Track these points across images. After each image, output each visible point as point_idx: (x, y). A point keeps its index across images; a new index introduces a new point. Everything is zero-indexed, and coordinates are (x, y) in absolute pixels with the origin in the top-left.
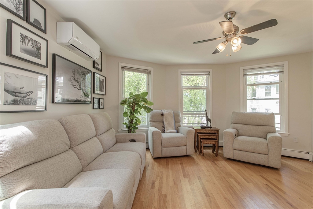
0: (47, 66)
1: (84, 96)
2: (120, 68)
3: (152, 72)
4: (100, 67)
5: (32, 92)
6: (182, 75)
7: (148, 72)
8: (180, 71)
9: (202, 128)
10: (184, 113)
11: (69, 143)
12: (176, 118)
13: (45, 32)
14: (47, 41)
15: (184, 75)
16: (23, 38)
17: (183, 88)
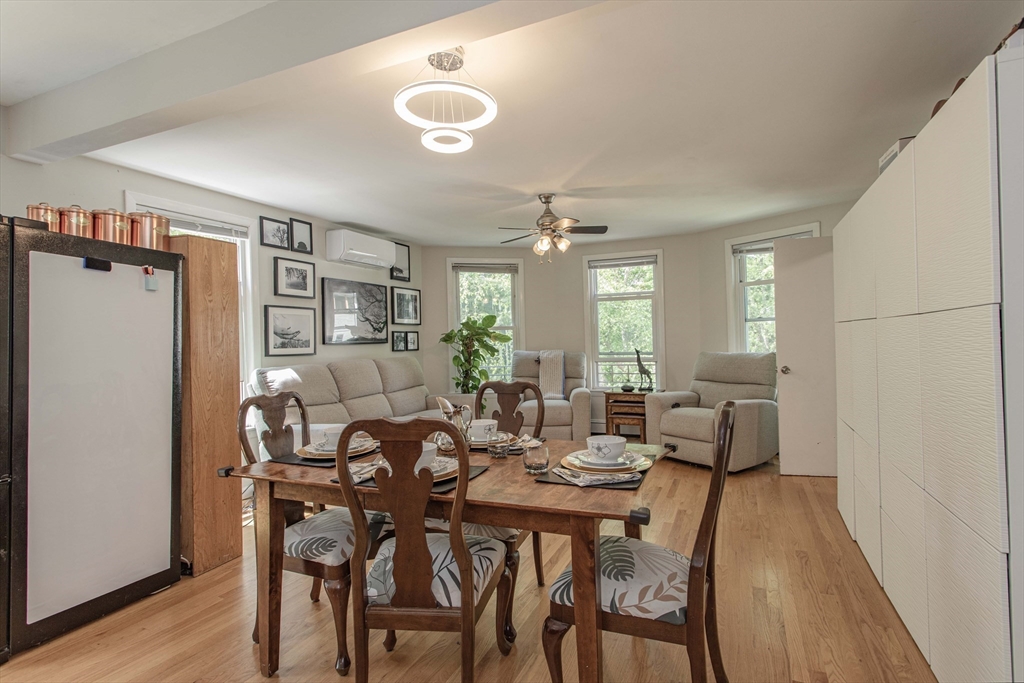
0: (314, 297)
1: (371, 330)
2: (449, 268)
3: (521, 270)
4: (405, 274)
6: (592, 268)
7: (512, 269)
8: (586, 259)
9: (625, 391)
10: (601, 356)
11: (338, 395)
12: (569, 368)
13: (311, 253)
14: (314, 265)
15: (596, 267)
16: (289, 270)
17: (596, 299)
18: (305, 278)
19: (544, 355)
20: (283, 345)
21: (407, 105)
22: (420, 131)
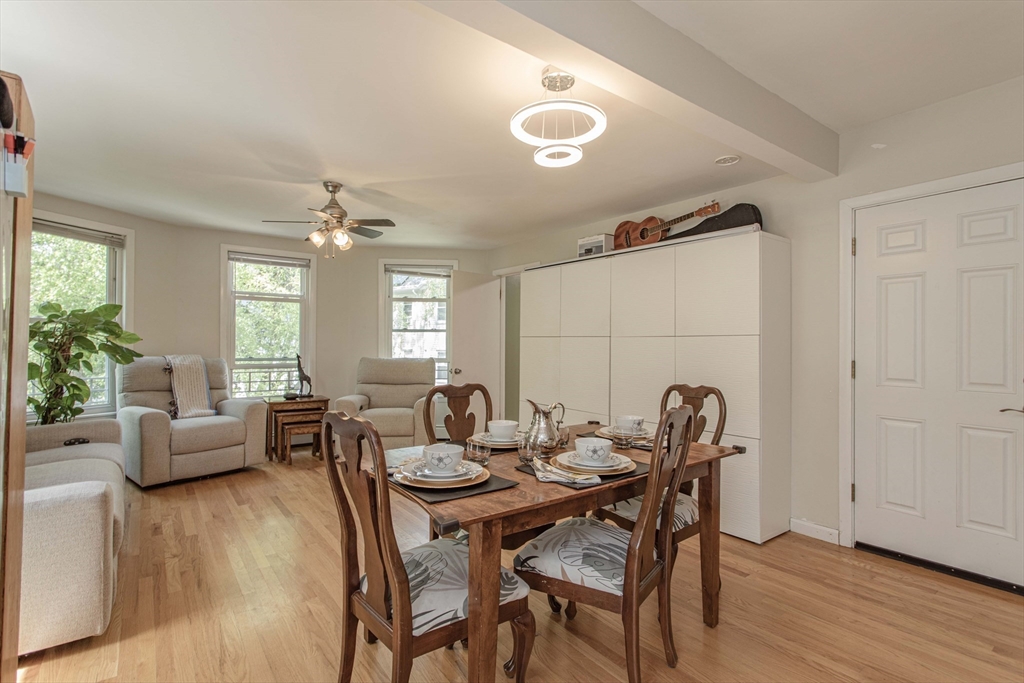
6: (233, 260)
7: (114, 241)
8: (225, 247)
9: (287, 399)
10: (238, 363)
12: (211, 377)
15: (237, 260)
19: (175, 360)
21: (522, 126)
22: (535, 149)
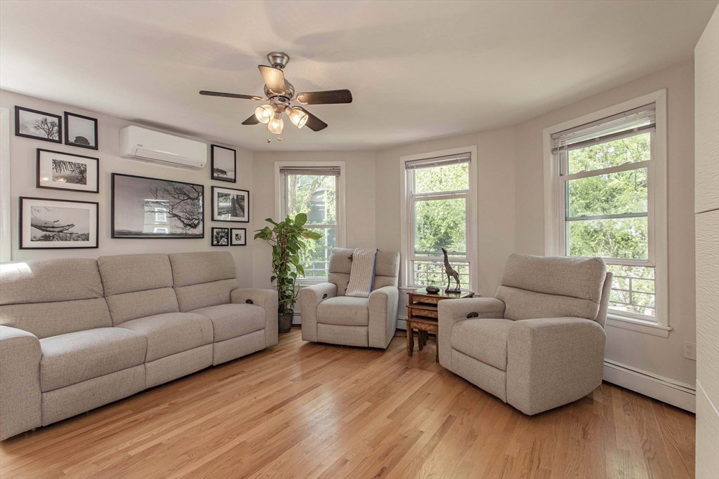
0: (97, 192)
2: (278, 171)
3: (343, 172)
4: (230, 175)
5: (73, 225)
7: (335, 171)
12: (379, 266)
13: (96, 148)
14: (98, 160)
15: (412, 167)
16: (57, 164)
17: (413, 198)
18: (83, 172)
19: (357, 252)
20: (46, 238)
